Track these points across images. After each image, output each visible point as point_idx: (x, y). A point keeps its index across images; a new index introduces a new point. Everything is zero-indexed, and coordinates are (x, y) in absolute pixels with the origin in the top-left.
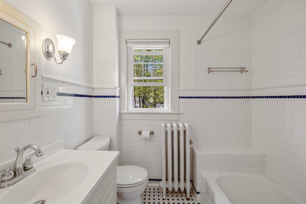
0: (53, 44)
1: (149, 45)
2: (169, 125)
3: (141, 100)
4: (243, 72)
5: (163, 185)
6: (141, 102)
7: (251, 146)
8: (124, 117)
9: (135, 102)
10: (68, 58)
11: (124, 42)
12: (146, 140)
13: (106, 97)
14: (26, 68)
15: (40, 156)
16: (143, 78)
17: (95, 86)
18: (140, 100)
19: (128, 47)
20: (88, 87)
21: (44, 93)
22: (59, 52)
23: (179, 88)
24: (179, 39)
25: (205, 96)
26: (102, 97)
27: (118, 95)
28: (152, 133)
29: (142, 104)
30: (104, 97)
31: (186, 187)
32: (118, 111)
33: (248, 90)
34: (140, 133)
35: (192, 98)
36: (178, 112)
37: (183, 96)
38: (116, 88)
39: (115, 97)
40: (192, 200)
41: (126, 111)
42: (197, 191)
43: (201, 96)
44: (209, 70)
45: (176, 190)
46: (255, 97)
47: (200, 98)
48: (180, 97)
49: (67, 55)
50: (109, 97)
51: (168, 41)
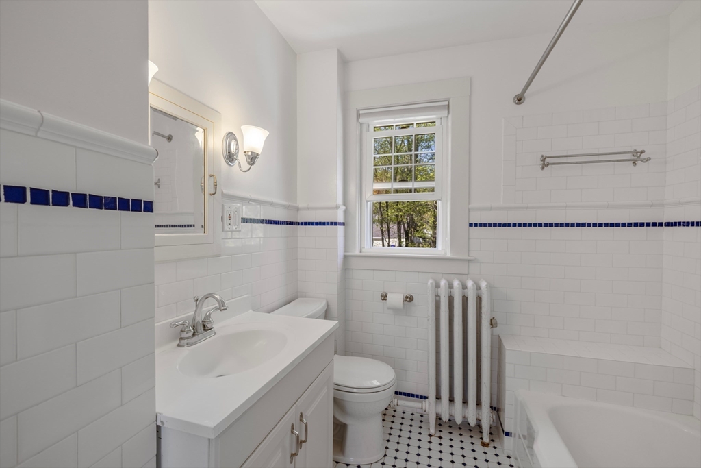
0: (236, 140)
1: (403, 117)
2: (443, 283)
3: (402, 231)
4: (639, 163)
5: (429, 405)
6: (403, 235)
7: (660, 348)
8: (354, 263)
9: (389, 236)
10: (257, 161)
11: (353, 115)
12: (396, 310)
13: (320, 224)
14: (203, 182)
15: (223, 310)
16: (392, 186)
17: (300, 204)
18: (400, 230)
19: (361, 124)
20: (288, 207)
21: (226, 218)
22: (245, 152)
23: (469, 204)
24: (470, 96)
25: (532, 222)
26: (313, 224)
27: (342, 221)
28: (409, 299)
29: (404, 240)
30: (317, 224)
31: (480, 418)
32: (341, 252)
33: (652, 205)
34: (384, 297)
35: (500, 225)
36: (466, 257)
37: (478, 222)
38: (337, 207)
39: (336, 224)
40: (495, 448)
41: (357, 252)
42: (506, 430)
43: (522, 222)
44: (543, 160)
45: (459, 421)
46: (672, 223)
47: (520, 225)
48: (471, 225)
49: (256, 157)
50: (324, 224)
51: (446, 103)
